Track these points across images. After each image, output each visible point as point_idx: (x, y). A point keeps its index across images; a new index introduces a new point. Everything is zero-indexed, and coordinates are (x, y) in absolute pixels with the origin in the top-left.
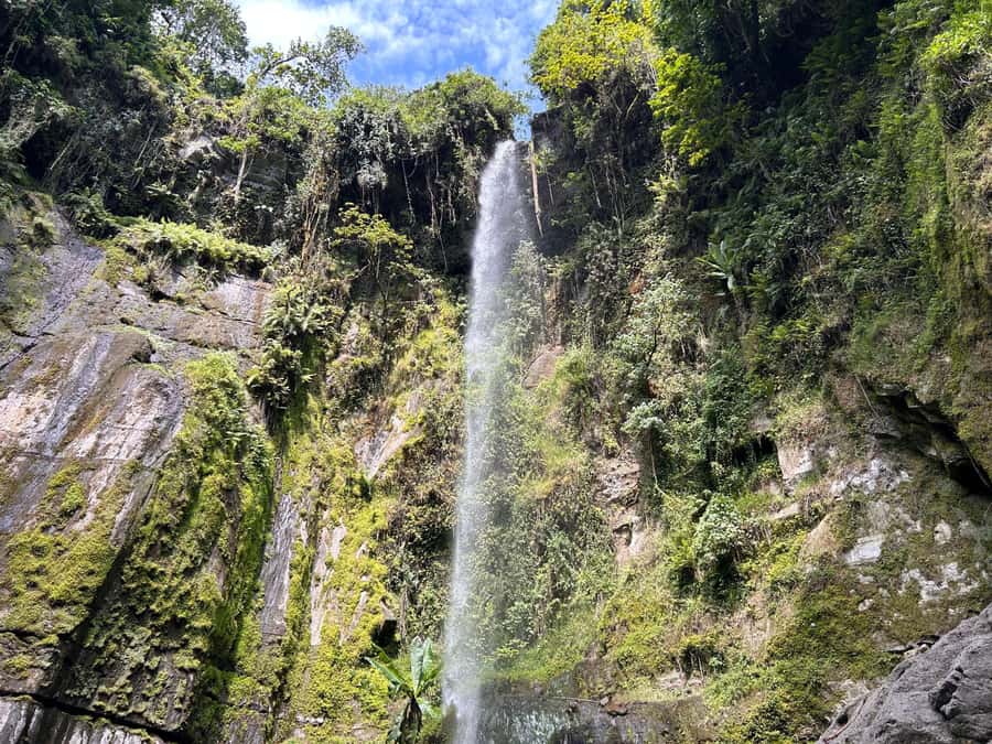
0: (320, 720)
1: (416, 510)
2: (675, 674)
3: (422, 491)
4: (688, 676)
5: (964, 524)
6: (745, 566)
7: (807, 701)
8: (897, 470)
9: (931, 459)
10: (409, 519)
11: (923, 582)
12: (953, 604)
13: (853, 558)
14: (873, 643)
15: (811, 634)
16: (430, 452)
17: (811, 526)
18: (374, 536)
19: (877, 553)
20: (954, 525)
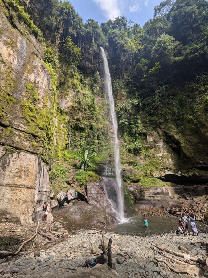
0: (58, 161)
1: (73, 121)
2: (127, 165)
3: (76, 117)
4: (129, 165)
5: (172, 155)
6: (140, 151)
7: (150, 173)
8: (165, 145)
9: (170, 145)
10: (71, 122)
11: (167, 161)
12: (171, 164)
13: (158, 155)
14: (160, 167)
15: (152, 164)
16: (78, 110)
17: (151, 149)
18: (65, 123)
19: (161, 155)
20: (171, 154)
